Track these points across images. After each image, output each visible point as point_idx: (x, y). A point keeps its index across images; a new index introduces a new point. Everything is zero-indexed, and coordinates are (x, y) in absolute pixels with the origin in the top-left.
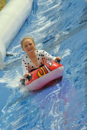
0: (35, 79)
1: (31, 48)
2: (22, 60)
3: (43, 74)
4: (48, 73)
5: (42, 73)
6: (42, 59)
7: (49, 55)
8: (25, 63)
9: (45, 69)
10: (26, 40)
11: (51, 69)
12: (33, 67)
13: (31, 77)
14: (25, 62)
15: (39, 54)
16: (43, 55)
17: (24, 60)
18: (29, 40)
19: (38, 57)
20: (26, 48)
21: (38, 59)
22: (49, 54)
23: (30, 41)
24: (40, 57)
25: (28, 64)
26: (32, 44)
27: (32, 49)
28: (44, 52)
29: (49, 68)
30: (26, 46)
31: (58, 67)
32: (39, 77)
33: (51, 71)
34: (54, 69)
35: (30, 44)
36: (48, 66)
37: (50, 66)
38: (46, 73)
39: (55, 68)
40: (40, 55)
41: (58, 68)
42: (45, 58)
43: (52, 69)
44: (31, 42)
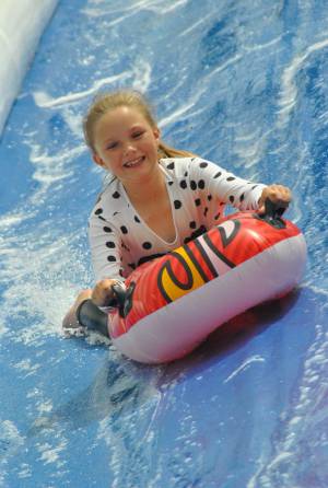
0: (148, 312)
1: (139, 154)
2: (93, 213)
3: (187, 285)
4: (216, 275)
5: (182, 278)
6: (198, 202)
7: (230, 179)
8: (107, 229)
9: (197, 255)
10: (111, 114)
11: (230, 258)
12: (147, 246)
13: (130, 296)
14: (104, 224)
15: (180, 176)
16: (202, 184)
17: (99, 211)
18: (125, 110)
19: (174, 194)
20: (116, 153)
21: (178, 204)
22: (231, 175)
23: (131, 119)
24: (187, 196)
25: (124, 230)
26: (146, 135)
27: (144, 158)
28: (203, 165)
29: (220, 248)
30: (114, 145)
31: (270, 242)
32: (169, 301)
33: (232, 265)
34: (247, 256)
35: (137, 135)
36: (214, 240)
37: (226, 242)
38: (206, 280)
39: (253, 249)
40: (183, 184)
41: (269, 250)
42: (210, 198)
43: (235, 253)
44: (140, 123)
